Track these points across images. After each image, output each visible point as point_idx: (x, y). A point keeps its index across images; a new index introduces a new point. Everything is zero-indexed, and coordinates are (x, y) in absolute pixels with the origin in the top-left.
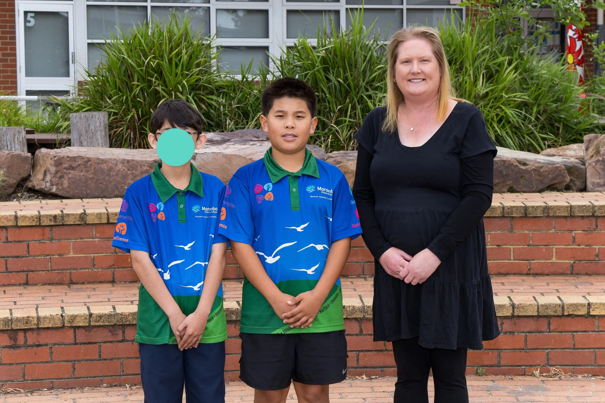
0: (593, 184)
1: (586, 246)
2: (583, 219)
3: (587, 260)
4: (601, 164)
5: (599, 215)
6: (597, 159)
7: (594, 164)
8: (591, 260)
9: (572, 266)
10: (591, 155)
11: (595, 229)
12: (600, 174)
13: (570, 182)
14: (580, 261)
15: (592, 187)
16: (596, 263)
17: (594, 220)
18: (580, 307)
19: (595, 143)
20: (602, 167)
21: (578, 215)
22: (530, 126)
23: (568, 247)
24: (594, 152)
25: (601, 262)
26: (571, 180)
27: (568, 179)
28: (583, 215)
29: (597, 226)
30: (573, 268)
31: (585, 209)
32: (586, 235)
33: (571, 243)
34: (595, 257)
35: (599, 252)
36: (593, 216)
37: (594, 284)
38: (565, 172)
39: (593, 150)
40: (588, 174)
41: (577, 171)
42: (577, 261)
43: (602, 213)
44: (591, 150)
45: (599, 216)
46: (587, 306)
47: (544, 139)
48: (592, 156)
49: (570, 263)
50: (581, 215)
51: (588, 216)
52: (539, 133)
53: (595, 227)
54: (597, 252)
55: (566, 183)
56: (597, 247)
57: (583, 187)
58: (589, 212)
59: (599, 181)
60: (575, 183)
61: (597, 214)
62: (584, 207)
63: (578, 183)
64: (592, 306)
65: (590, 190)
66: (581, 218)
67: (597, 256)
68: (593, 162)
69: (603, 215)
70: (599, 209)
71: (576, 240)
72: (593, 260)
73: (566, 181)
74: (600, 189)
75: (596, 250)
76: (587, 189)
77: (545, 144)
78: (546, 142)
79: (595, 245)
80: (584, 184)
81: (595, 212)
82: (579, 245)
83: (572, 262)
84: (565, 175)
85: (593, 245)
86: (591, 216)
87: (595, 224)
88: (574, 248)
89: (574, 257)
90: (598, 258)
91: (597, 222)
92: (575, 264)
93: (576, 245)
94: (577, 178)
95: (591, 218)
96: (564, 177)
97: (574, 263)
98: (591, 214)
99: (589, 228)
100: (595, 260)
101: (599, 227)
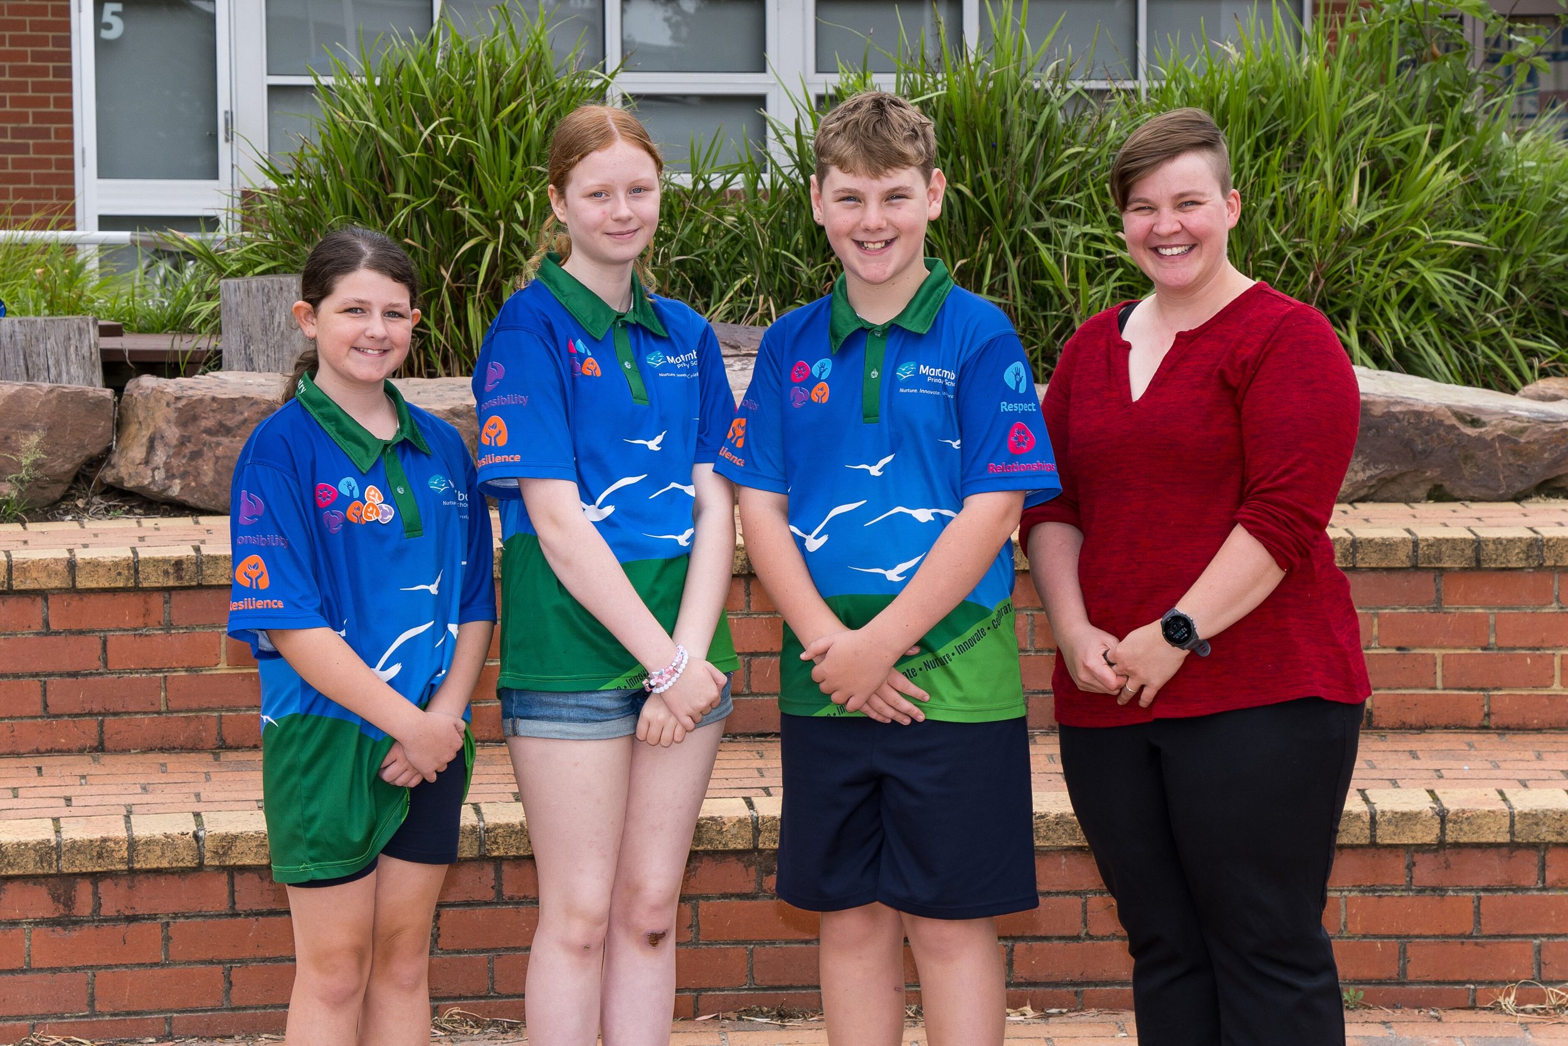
22: (1491, 317)
47: (1528, 353)
52: (1516, 335)
77: (1531, 367)
78: (1536, 362)
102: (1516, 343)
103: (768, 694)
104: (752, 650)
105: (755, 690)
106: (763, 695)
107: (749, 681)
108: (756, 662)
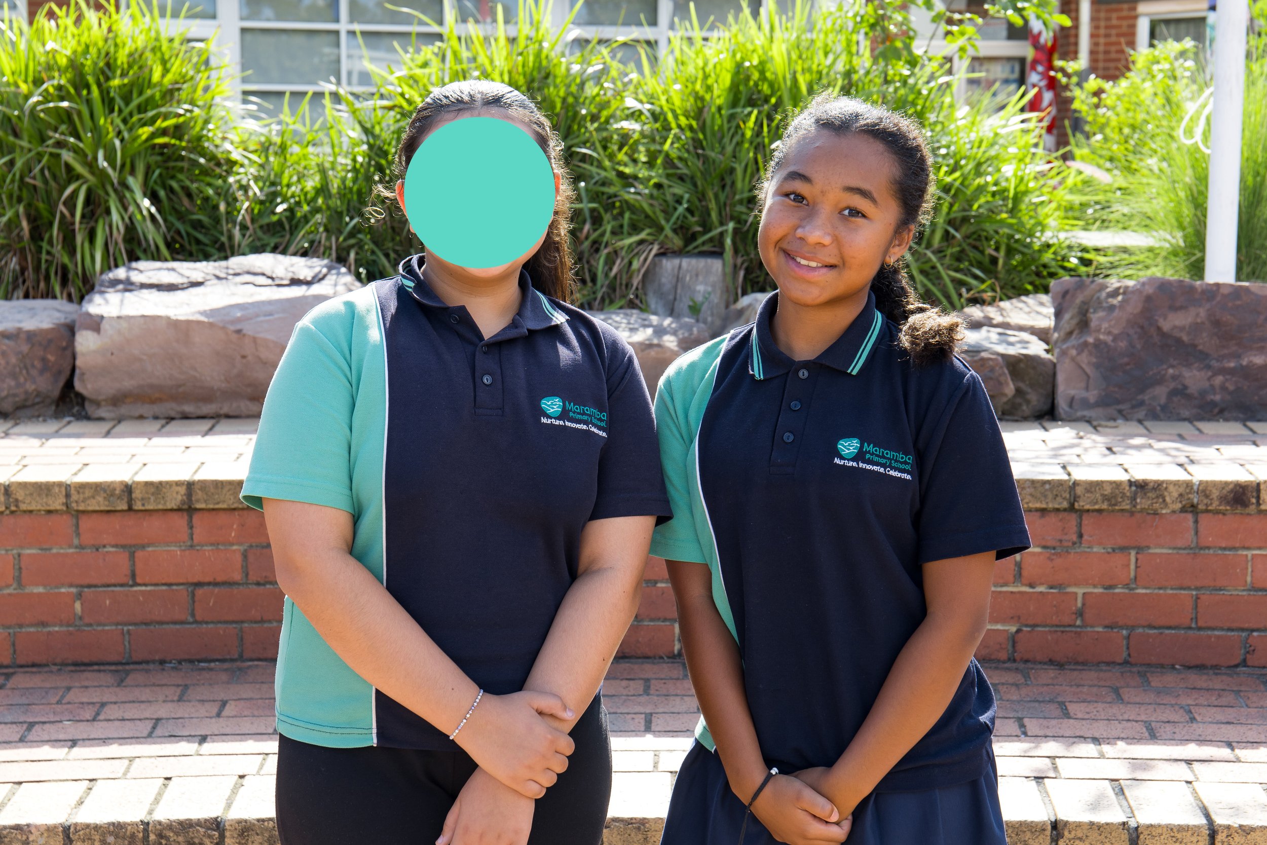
0: (1071, 402)
1: (1051, 588)
2: (1043, 516)
3: (1053, 626)
4: (1091, 354)
5: (1087, 507)
6: (1082, 340)
7: (1074, 352)
8: (1064, 626)
9: (1013, 639)
10: (1068, 330)
11: (1074, 543)
12: (1088, 376)
13: (1015, 396)
14: (1034, 626)
15: (1067, 409)
16: (1076, 633)
17: (1073, 519)
18: (1028, 835)
19: (1079, 299)
20: (1094, 360)
21: (1031, 505)
22: (929, 254)
23: (1004, 589)
24: (1074, 322)
25: (1089, 629)
26: (1019, 392)
27: (1010, 389)
28: (1044, 506)
29: (1081, 536)
30: (1014, 646)
31: (1051, 490)
32: (1052, 560)
33: (1011, 579)
34: (1074, 616)
35: (1084, 604)
36: (1071, 508)
37: (1072, 708)
38: (1004, 374)
39: (1072, 318)
40: (1060, 378)
41: (1034, 368)
42: (1027, 626)
43: (1096, 503)
44: (1067, 316)
45: (1088, 511)
46: (1048, 832)
47: (959, 283)
48: (1070, 333)
49: (1007, 631)
50: (1038, 505)
51: (1057, 510)
52: (949, 268)
53: (1074, 538)
54: (1079, 604)
55: (1005, 399)
56: (1080, 591)
57: (1046, 407)
58: (1059, 499)
59: (1084, 394)
60: (1029, 397)
61: (1082, 504)
62: (1047, 486)
63: (1035, 399)
64: (1066, 833)
65: (1063, 416)
66: (1038, 514)
67: (1080, 613)
68: (1073, 347)
69: (1097, 507)
70: (1088, 491)
71: (1025, 573)
72: (1070, 626)
73: (1006, 395)
74: (1086, 413)
75: (1076, 599)
76: (1056, 413)
77: (960, 295)
78: (964, 290)
79: (1076, 585)
80: (1050, 401)
81: (1076, 498)
82: (1031, 586)
83: (1013, 629)
84: (1002, 379)
85: (1069, 586)
86: (1065, 510)
87: (1075, 529)
88: (1020, 593)
89: (1019, 617)
90: (1083, 620)
91: (1080, 525)
92: (1020, 635)
93: (1023, 585)
94: (1032, 386)
95: (1065, 514)
96: (1000, 384)
97: (1018, 631)
98: (1065, 505)
99: (1061, 541)
100: (1074, 626)
101: (1085, 537)
102: (949, 276)
103: (212, 622)
104: (195, 580)
105: (198, 618)
106: (207, 623)
107: (193, 610)
108: (200, 592)
